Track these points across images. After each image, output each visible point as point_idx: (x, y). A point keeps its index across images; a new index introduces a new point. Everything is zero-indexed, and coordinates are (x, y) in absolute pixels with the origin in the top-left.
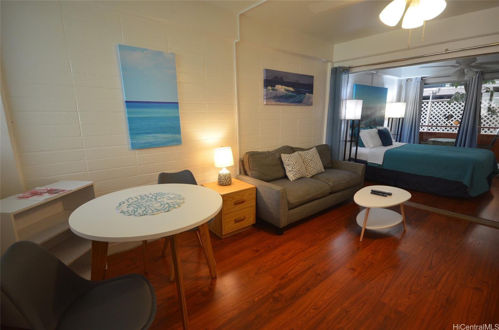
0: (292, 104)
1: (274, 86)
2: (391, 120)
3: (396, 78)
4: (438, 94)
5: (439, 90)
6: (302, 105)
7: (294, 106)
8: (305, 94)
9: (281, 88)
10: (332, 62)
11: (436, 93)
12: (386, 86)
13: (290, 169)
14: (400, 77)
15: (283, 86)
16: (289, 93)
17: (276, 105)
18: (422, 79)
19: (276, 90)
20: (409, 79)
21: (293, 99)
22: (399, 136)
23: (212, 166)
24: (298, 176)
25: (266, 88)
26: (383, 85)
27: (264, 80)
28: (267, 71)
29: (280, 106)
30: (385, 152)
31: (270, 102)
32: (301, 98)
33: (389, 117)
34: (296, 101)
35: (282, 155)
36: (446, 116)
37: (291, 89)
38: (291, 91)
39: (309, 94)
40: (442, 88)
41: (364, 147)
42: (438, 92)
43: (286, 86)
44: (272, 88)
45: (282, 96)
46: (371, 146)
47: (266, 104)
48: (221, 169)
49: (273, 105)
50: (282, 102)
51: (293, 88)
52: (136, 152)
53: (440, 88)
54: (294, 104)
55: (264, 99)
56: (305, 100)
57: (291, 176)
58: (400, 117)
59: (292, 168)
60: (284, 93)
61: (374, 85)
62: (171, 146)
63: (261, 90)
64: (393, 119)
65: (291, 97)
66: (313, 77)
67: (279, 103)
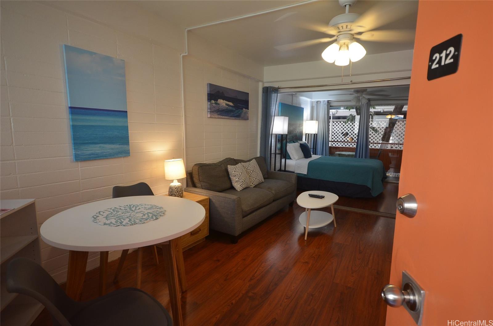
0: (232, 118)
1: (217, 101)
2: (307, 135)
3: (309, 100)
4: (337, 115)
5: (337, 112)
6: (240, 119)
7: (233, 120)
8: (242, 109)
9: (222, 102)
10: (262, 81)
11: (335, 114)
12: (302, 106)
13: (237, 179)
14: (312, 99)
15: (224, 101)
16: (229, 108)
17: (218, 118)
18: (328, 102)
19: (219, 104)
20: (318, 101)
21: (232, 113)
22: (314, 149)
23: (163, 179)
24: (244, 186)
25: (210, 102)
26: (300, 104)
27: (208, 94)
28: (211, 86)
29: (222, 119)
30: (308, 163)
31: (213, 115)
32: (239, 113)
33: (306, 133)
34: (235, 115)
35: (228, 166)
36: (344, 133)
37: (231, 104)
38: (230, 105)
39: (246, 109)
40: (339, 110)
41: (291, 159)
42: (336, 113)
43: (227, 101)
44: (215, 102)
45: (224, 110)
46: (297, 158)
47: (210, 117)
48: (172, 181)
49: (216, 118)
50: (224, 116)
51: (233, 103)
52: (80, 164)
53: (337, 110)
54: (234, 118)
55: (208, 112)
56: (243, 115)
57: (238, 186)
58: (314, 133)
59: (238, 179)
60: (225, 107)
61: (294, 105)
62: (118, 158)
63: (205, 104)
64: (308, 134)
65: (231, 111)
66: (248, 94)
67: (221, 116)
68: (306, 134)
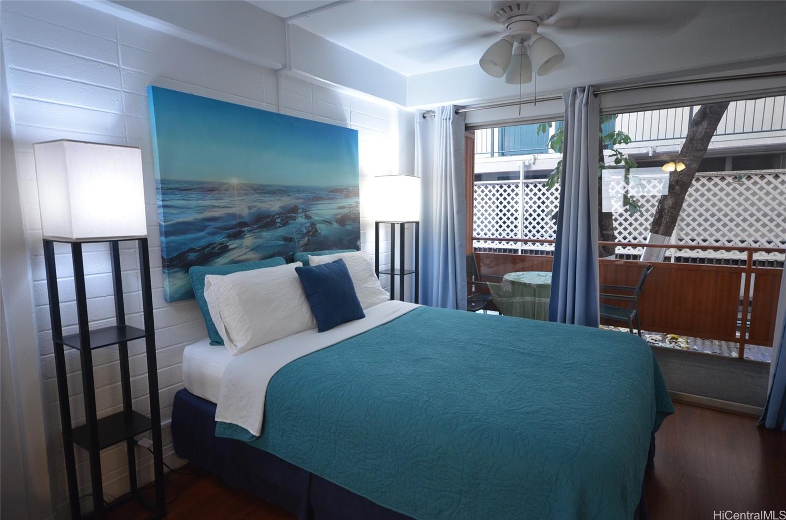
3: (392, 107)
4: (534, 168)
5: (535, 159)
11: (529, 166)
12: (352, 125)
18: (457, 113)
20: (428, 112)
26: (343, 119)
33: (378, 220)
40: (540, 156)
42: (534, 163)
53: (536, 155)
64: (402, 225)
68: (377, 224)
